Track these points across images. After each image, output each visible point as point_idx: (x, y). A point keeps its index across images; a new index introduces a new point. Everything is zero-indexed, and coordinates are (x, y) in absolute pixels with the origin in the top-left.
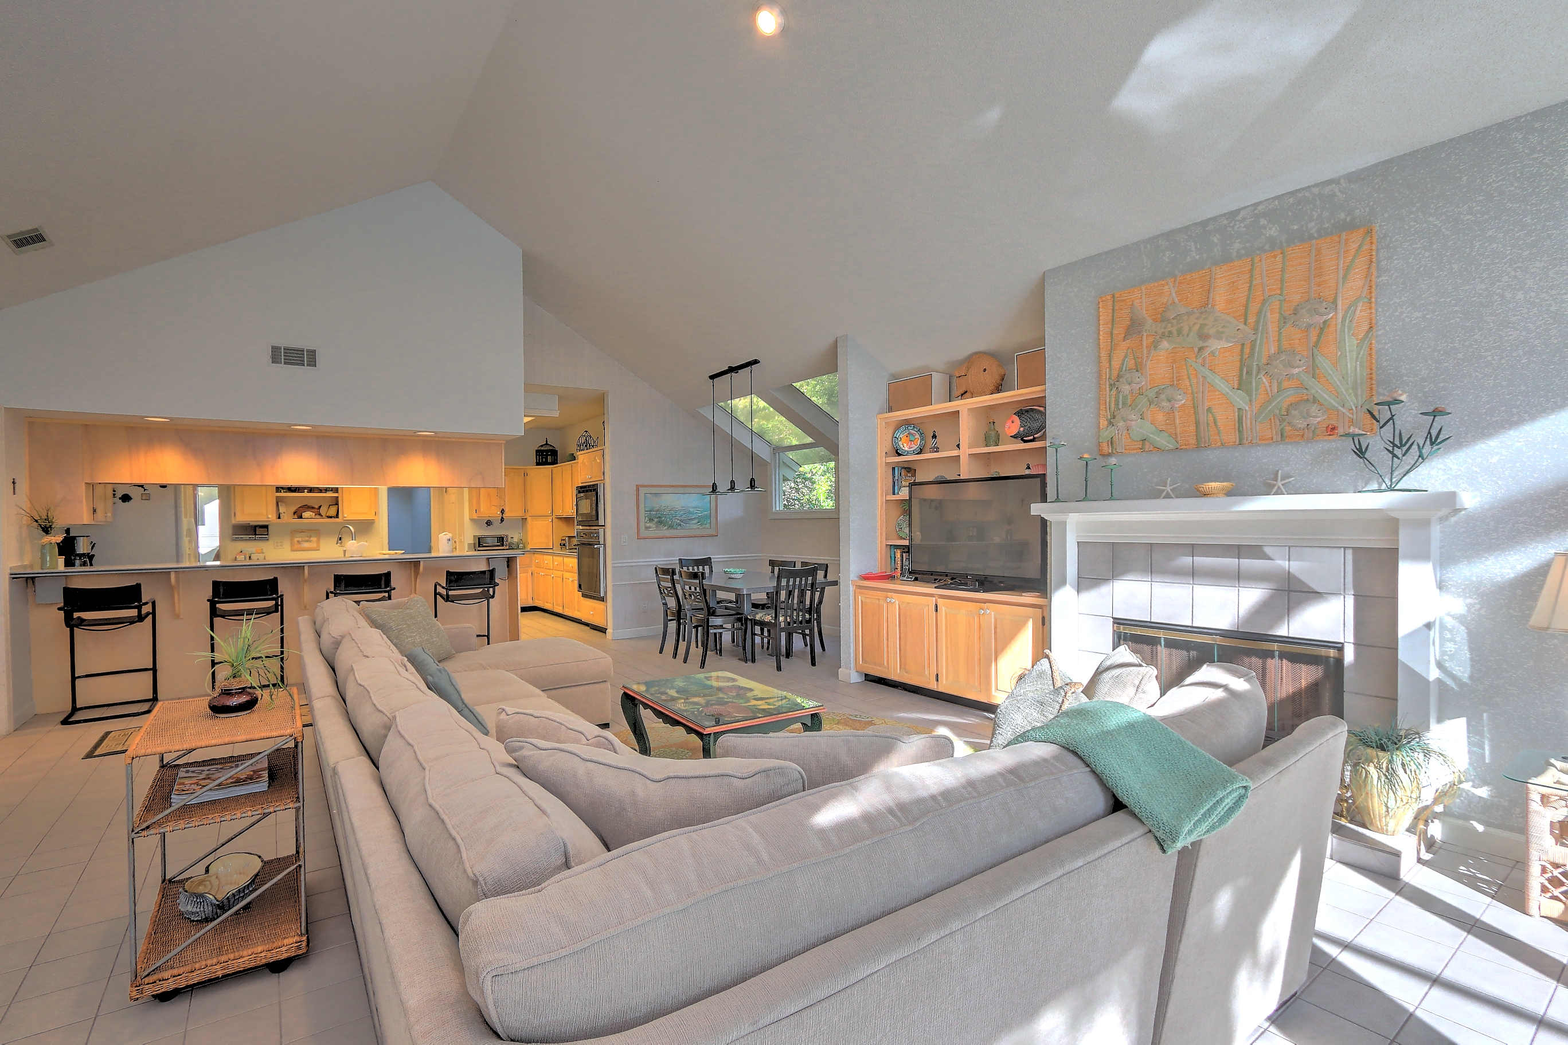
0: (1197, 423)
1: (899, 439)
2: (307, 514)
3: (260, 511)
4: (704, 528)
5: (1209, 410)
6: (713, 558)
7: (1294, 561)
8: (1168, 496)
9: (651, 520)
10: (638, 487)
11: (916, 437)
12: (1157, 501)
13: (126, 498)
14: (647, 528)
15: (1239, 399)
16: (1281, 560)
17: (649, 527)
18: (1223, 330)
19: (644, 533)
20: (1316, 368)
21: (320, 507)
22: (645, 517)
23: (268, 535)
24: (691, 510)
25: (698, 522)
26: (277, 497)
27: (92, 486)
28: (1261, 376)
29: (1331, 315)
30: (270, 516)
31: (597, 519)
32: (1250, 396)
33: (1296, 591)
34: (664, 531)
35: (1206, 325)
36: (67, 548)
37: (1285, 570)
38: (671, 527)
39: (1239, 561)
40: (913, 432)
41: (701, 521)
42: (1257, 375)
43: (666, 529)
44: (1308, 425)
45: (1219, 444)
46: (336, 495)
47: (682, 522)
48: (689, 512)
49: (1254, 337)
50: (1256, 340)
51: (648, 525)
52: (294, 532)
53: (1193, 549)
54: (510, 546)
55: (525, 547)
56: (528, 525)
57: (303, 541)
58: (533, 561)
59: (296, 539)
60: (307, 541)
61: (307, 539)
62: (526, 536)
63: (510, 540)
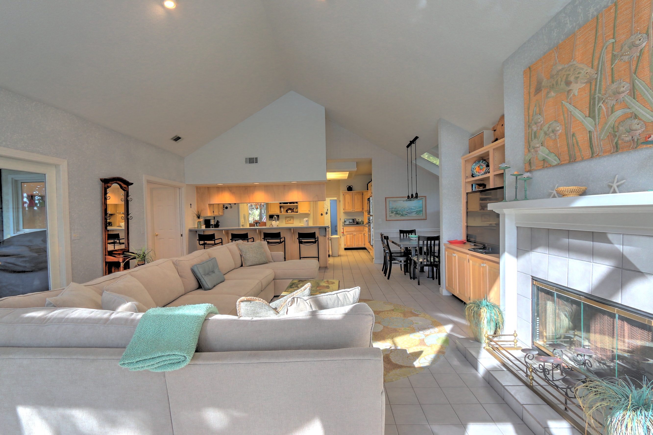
0: (568, 145)
1: (474, 169)
2: (289, 211)
3: (275, 211)
4: (419, 216)
5: (573, 135)
6: (416, 230)
7: (626, 245)
8: (554, 197)
9: (392, 212)
10: (386, 198)
11: (484, 167)
12: (549, 199)
13: (227, 208)
14: (390, 216)
15: (589, 123)
16: (618, 244)
17: (391, 216)
18: (578, 75)
19: (388, 218)
20: (635, 91)
21: (293, 209)
22: (389, 211)
23: (279, 218)
24: (413, 208)
25: (416, 213)
26: (280, 206)
27: (210, 205)
28: (601, 104)
29: (645, 44)
30: (278, 212)
31: (370, 213)
32: (595, 120)
33: (627, 270)
34: (398, 217)
35: (569, 74)
36: (207, 223)
37: (620, 251)
38: (402, 215)
39: (593, 243)
40: (482, 164)
41: (418, 212)
42: (598, 104)
43: (400, 217)
44: (632, 137)
45: (580, 158)
46: (297, 204)
47: (408, 213)
48: (411, 209)
49: (596, 76)
50: (597, 77)
51: (391, 215)
52: (286, 217)
53: (569, 233)
54: (357, 223)
55: (363, 223)
56: (364, 215)
57: (289, 220)
58: (364, 229)
59: (287, 220)
60: (290, 221)
61: (290, 220)
62: (364, 219)
63: (357, 221)
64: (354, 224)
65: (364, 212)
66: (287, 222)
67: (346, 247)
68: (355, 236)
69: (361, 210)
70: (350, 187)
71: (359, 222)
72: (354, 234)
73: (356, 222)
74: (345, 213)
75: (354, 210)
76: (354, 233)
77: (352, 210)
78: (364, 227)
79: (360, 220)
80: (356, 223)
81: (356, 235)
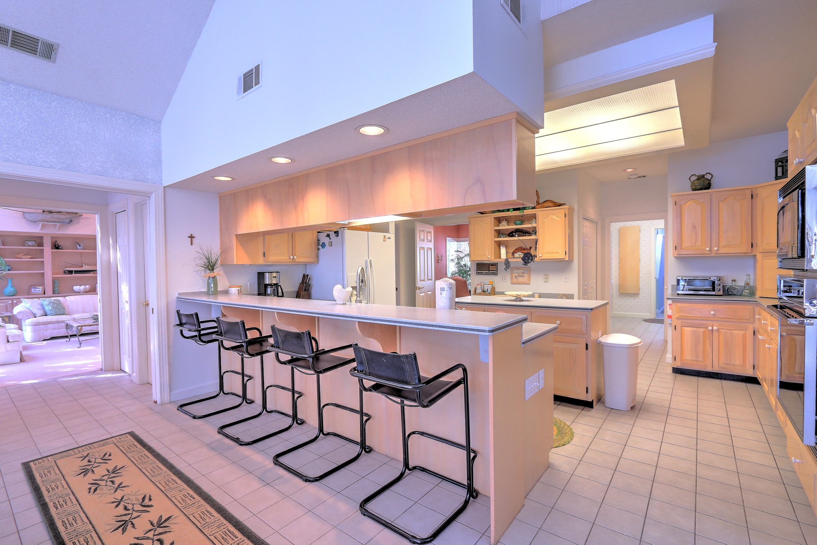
21: (531, 248)
23: (497, 271)
54: (727, 292)
55: (752, 293)
56: (758, 265)
57: (519, 276)
58: (754, 315)
59: (514, 275)
60: (521, 276)
61: (521, 274)
62: (755, 279)
63: (729, 283)
64: (713, 293)
65: (759, 256)
66: (515, 280)
67: (678, 365)
68: (715, 334)
69: (745, 248)
70: (701, 177)
71: (735, 289)
72: (710, 328)
73: (724, 287)
74: (680, 258)
75: (716, 249)
76: (711, 323)
77: (707, 249)
78: (757, 309)
79: (741, 283)
80: (721, 293)
81: (718, 330)
